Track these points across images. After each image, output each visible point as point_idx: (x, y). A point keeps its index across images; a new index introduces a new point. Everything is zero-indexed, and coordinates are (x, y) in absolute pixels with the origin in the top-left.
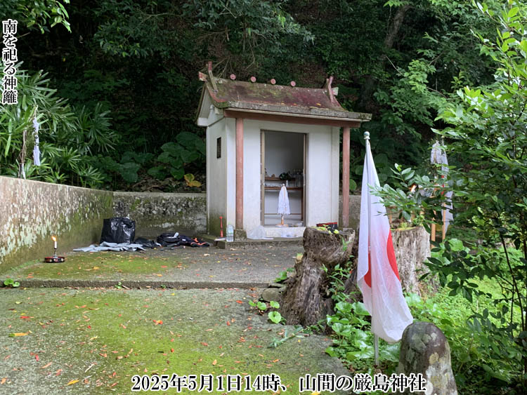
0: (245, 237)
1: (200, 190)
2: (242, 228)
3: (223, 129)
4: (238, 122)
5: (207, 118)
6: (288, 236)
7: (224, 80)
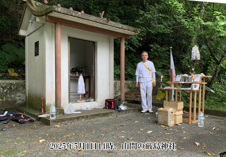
0: (63, 113)
1: (18, 78)
2: (60, 107)
3: (42, 34)
4: (57, 26)
5: (26, 30)
6: (87, 108)
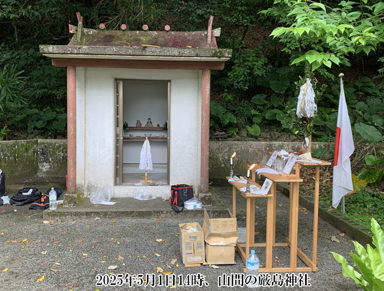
0: (75, 203)
2: (72, 193)
6: (142, 197)
7: (94, 30)
